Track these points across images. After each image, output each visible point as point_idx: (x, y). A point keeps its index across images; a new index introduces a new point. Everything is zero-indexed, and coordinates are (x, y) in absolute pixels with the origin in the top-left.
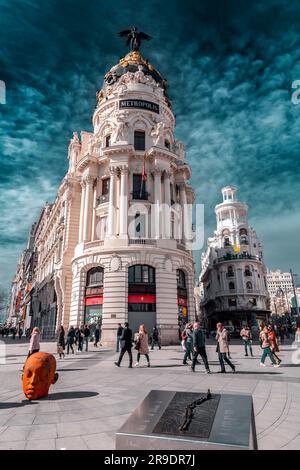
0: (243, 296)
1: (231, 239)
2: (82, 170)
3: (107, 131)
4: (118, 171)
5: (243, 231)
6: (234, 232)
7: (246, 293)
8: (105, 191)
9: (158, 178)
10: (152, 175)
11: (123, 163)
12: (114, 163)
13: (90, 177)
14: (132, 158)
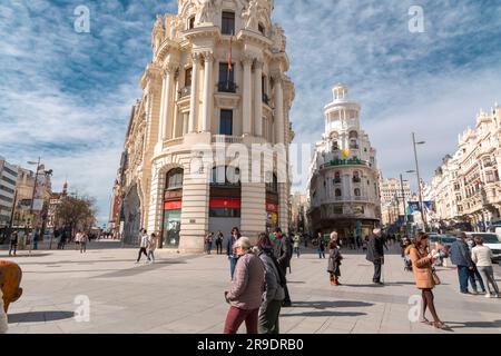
0: (349, 203)
1: (340, 143)
2: (162, 57)
3: (191, 11)
4: (201, 59)
5: (353, 134)
6: (343, 135)
7: (353, 200)
8: (188, 83)
9: (248, 68)
10: (242, 65)
11: (207, 49)
12: (196, 49)
13: (171, 66)
14: (218, 43)
